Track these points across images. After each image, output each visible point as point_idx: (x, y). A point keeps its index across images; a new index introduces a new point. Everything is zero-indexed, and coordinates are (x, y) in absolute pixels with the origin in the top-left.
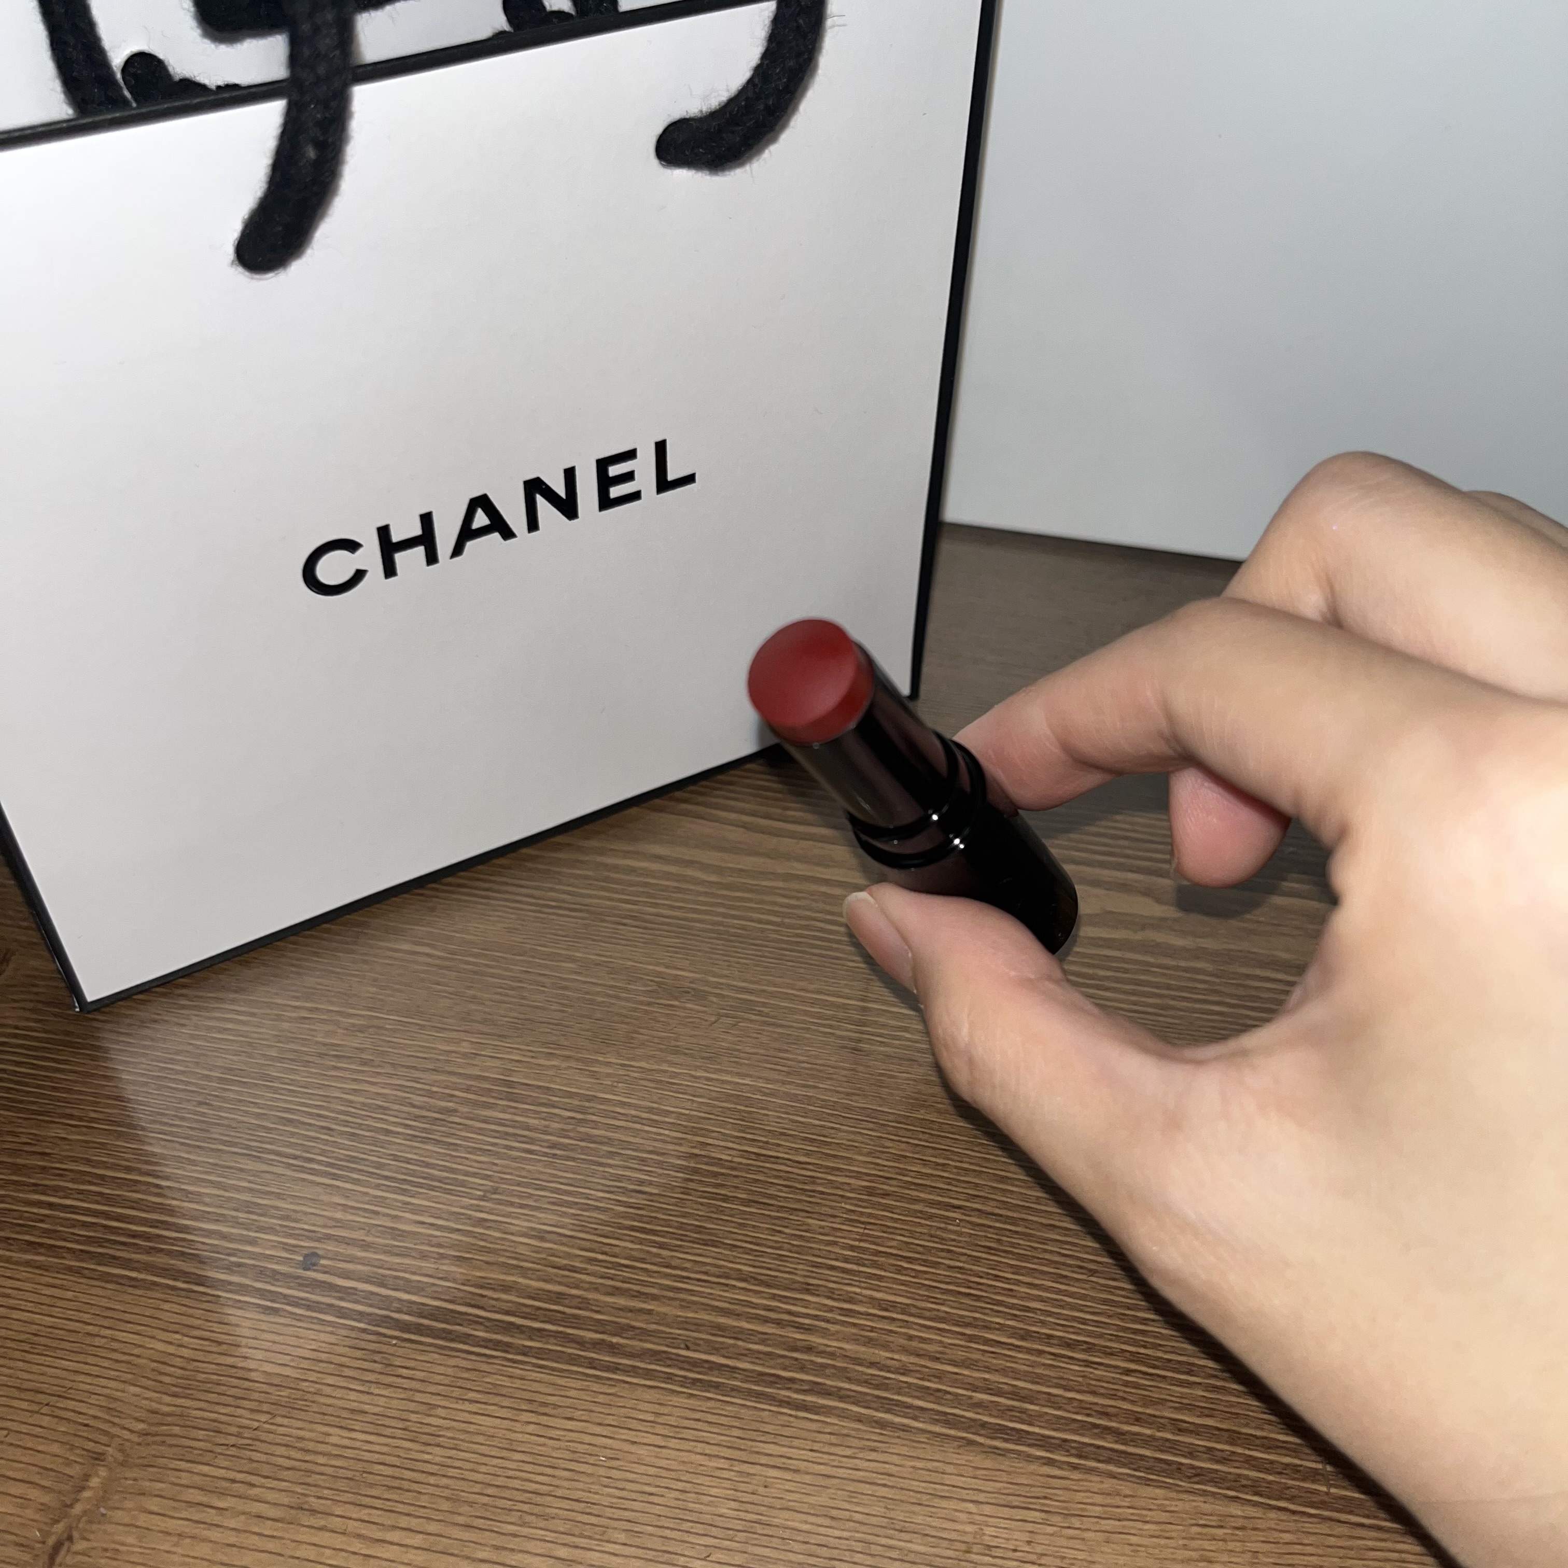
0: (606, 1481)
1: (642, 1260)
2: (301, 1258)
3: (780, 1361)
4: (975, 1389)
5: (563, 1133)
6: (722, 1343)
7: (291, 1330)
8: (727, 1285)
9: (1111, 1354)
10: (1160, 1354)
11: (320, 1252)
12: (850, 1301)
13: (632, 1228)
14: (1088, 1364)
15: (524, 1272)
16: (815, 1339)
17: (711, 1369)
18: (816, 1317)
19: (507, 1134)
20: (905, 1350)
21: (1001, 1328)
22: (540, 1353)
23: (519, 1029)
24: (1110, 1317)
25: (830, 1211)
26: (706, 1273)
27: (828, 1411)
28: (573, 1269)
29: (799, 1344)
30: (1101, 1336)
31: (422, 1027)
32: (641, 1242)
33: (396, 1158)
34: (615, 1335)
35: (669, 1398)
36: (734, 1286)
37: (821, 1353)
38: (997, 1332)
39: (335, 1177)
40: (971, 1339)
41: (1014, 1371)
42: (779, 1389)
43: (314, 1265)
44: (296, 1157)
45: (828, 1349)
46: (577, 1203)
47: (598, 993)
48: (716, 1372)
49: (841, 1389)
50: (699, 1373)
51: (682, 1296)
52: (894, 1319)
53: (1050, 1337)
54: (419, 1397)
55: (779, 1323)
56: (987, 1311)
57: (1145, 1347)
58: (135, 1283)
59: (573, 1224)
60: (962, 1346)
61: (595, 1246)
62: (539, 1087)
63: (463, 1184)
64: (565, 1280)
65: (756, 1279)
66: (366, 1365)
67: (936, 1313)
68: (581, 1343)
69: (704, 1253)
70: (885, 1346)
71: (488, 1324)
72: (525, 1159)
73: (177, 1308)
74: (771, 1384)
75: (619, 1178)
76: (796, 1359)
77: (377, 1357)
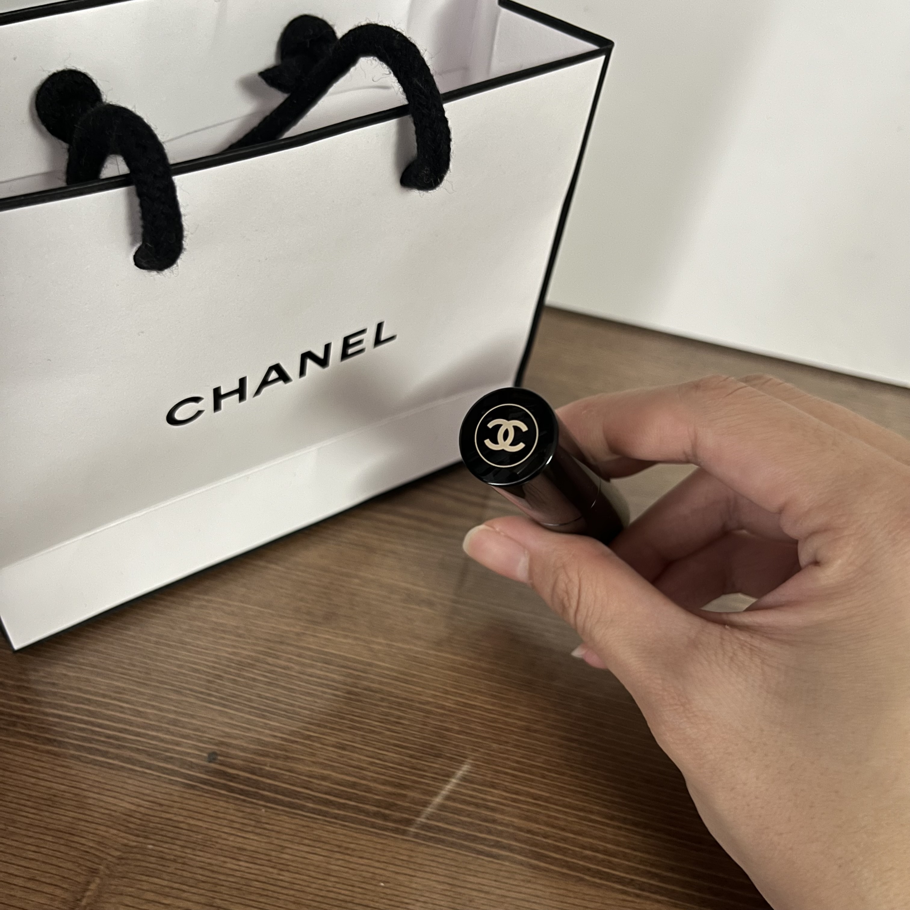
0: (382, 895)
2: (206, 756)
3: (477, 827)
7: (202, 799)
11: (218, 753)
12: (516, 793)
15: (333, 769)
16: (498, 816)
18: (498, 803)
22: (344, 818)
25: (506, 740)
27: (506, 858)
29: (489, 818)
32: (400, 753)
34: (385, 809)
35: (416, 847)
37: (501, 824)
40: (582, 818)
43: (215, 760)
45: (504, 822)
49: (511, 845)
50: (434, 833)
51: (422, 786)
52: (541, 806)
54: (276, 841)
55: (477, 805)
58: (111, 767)
60: (577, 822)
61: (373, 755)
64: (357, 775)
66: (245, 821)
67: (564, 802)
68: (367, 813)
70: (537, 821)
71: (314, 799)
73: (136, 783)
74: (472, 841)
75: (387, 714)
76: (486, 827)
77: (252, 817)
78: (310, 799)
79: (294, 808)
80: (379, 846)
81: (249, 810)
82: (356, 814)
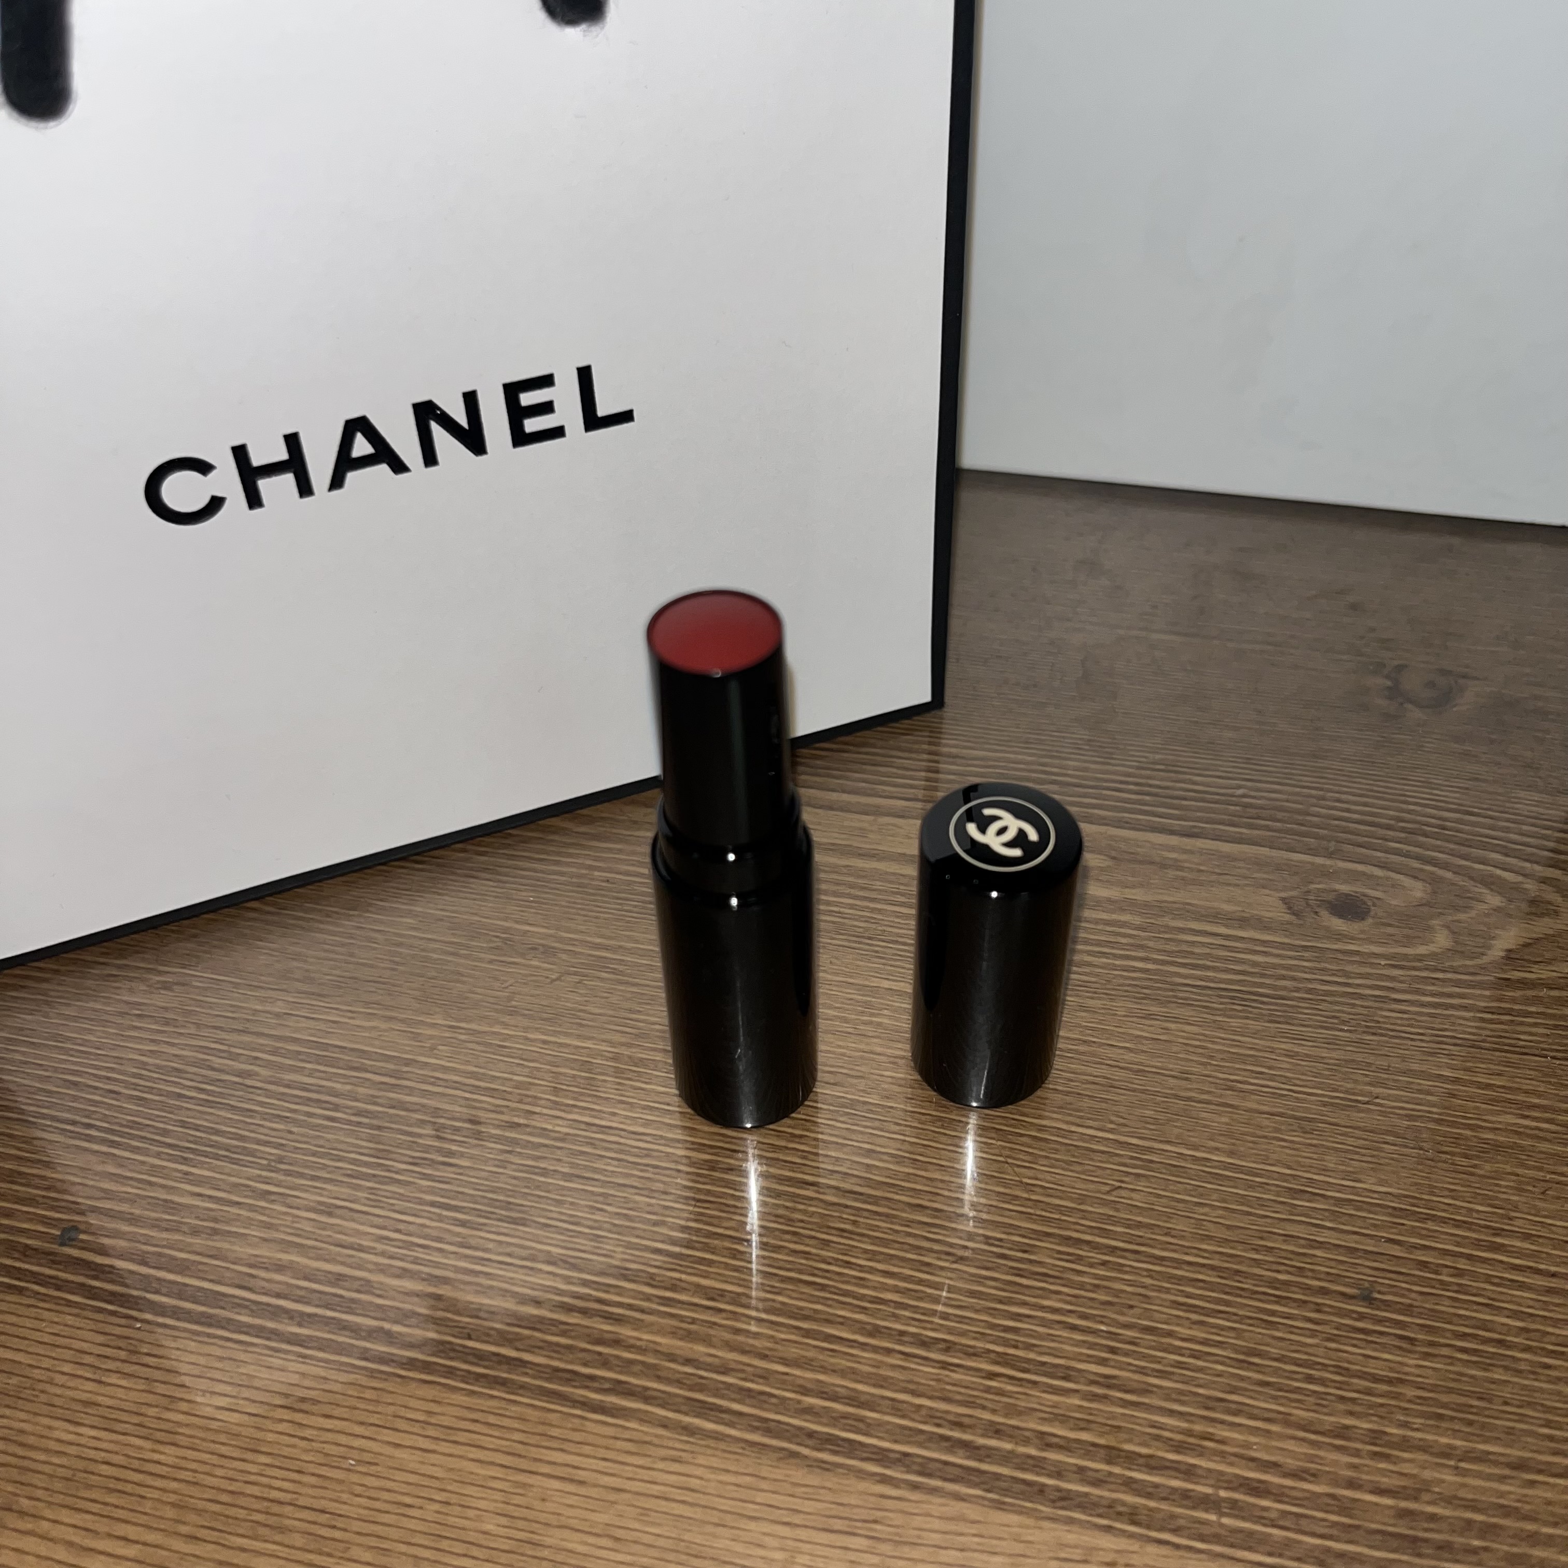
1: (439, 1240)
2: (58, 1233)
3: (581, 1355)
4: (805, 1391)
5: (373, 1100)
6: (517, 1334)
7: (32, 1312)
8: (532, 1269)
9: (975, 1355)
10: (1032, 1356)
11: (82, 1227)
12: (673, 1288)
13: (433, 1204)
14: (945, 1365)
15: (305, 1251)
16: (626, 1332)
17: (500, 1363)
18: (630, 1307)
19: (309, 1099)
20: (730, 1346)
21: (844, 1322)
22: (307, 1342)
23: (340, 987)
24: (977, 1311)
26: (509, 1255)
28: (361, 1249)
29: (607, 1336)
30: (963, 1334)
31: (236, 985)
33: (184, 1124)
34: (396, 1322)
35: (445, 1395)
36: (540, 1270)
37: (630, 1347)
38: (840, 1326)
39: (113, 1144)
40: (807, 1333)
41: (854, 1371)
42: (575, 1387)
43: (73, 1240)
44: (74, 1123)
45: (639, 1343)
46: (374, 1176)
47: (434, 951)
48: (505, 1367)
49: (647, 1389)
50: (485, 1367)
52: (720, 1311)
53: (902, 1333)
54: (161, 1388)
56: (830, 1302)
57: (1016, 1347)
59: (368, 1199)
60: (796, 1342)
61: (387, 1223)
62: (352, 1050)
63: (252, 1153)
64: (349, 1261)
65: (565, 1262)
66: (107, 1351)
67: (770, 1303)
68: (355, 1330)
69: (512, 1232)
70: (707, 1341)
71: (254, 1308)
72: (327, 1127)
74: (568, 1382)
76: (600, 1354)
77: (121, 1343)
78: (246, 1307)
79: (210, 1325)
80: (368, 1394)
81: (118, 1331)
82: (334, 1333)
